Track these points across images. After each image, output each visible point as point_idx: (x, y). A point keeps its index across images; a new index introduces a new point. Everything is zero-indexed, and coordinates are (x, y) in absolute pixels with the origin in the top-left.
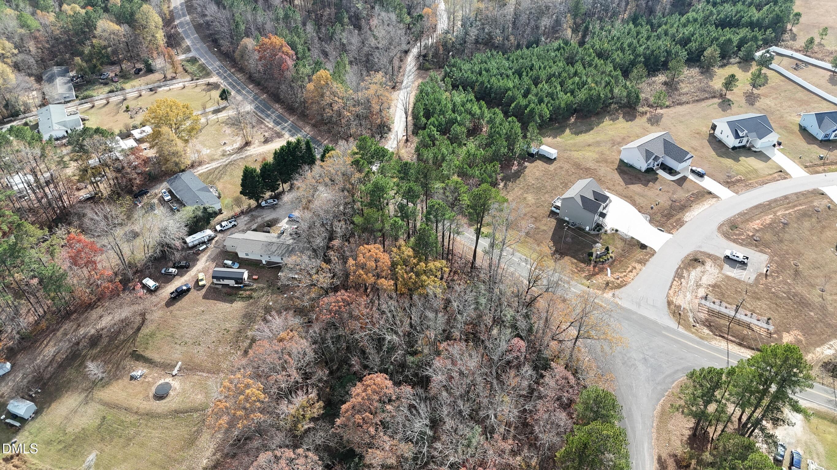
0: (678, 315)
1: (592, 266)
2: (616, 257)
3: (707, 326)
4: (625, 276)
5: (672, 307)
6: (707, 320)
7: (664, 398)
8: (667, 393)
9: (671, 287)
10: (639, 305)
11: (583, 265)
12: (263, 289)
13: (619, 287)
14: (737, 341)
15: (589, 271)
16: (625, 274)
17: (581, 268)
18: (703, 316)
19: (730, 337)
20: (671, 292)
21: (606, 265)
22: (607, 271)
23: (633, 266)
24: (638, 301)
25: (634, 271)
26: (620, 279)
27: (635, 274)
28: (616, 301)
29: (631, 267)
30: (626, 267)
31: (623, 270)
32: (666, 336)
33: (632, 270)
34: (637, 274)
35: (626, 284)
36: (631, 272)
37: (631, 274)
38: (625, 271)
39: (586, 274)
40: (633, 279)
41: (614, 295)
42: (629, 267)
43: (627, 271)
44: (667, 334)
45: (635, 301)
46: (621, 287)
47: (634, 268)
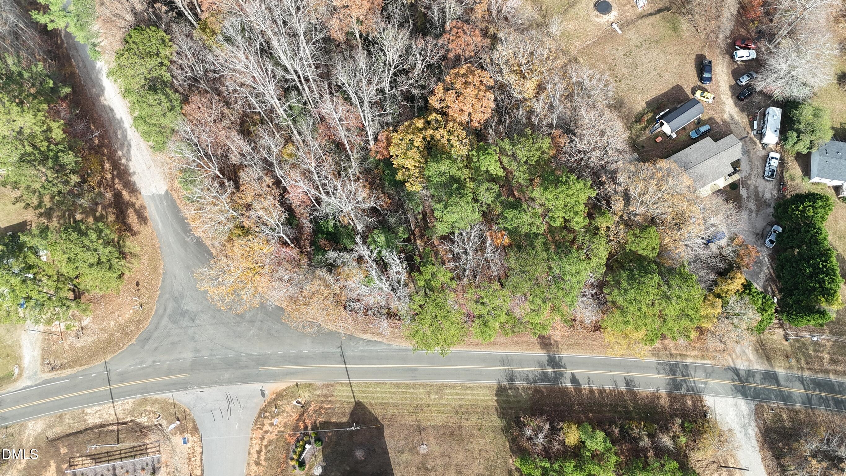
0: (180, 416)
1: (309, 426)
2: (288, 464)
3: (144, 428)
4: (262, 439)
5: (190, 426)
6: (146, 435)
7: (160, 285)
8: (158, 293)
9: (202, 460)
10: (229, 400)
11: (320, 419)
12: (638, 136)
13: (262, 414)
14: (105, 429)
15: (310, 416)
16: (265, 443)
17: (321, 414)
18: (151, 439)
19: (115, 428)
20: (198, 450)
21: (293, 441)
22: (288, 432)
23: (261, 465)
24: (232, 405)
25: (255, 456)
26: (267, 427)
27: (252, 451)
28: (258, 386)
29: (262, 462)
30: (269, 455)
31: (270, 448)
32: (182, 371)
33: (258, 457)
34: (249, 454)
35: (256, 424)
36: (259, 452)
37: (257, 448)
38: (266, 447)
39: (311, 409)
40: (251, 439)
41: (263, 395)
42: (265, 460)
43: (264, 450)
44: (182, 376)
45: (236, 402)
46: (260, 414)
47: (257, 463)
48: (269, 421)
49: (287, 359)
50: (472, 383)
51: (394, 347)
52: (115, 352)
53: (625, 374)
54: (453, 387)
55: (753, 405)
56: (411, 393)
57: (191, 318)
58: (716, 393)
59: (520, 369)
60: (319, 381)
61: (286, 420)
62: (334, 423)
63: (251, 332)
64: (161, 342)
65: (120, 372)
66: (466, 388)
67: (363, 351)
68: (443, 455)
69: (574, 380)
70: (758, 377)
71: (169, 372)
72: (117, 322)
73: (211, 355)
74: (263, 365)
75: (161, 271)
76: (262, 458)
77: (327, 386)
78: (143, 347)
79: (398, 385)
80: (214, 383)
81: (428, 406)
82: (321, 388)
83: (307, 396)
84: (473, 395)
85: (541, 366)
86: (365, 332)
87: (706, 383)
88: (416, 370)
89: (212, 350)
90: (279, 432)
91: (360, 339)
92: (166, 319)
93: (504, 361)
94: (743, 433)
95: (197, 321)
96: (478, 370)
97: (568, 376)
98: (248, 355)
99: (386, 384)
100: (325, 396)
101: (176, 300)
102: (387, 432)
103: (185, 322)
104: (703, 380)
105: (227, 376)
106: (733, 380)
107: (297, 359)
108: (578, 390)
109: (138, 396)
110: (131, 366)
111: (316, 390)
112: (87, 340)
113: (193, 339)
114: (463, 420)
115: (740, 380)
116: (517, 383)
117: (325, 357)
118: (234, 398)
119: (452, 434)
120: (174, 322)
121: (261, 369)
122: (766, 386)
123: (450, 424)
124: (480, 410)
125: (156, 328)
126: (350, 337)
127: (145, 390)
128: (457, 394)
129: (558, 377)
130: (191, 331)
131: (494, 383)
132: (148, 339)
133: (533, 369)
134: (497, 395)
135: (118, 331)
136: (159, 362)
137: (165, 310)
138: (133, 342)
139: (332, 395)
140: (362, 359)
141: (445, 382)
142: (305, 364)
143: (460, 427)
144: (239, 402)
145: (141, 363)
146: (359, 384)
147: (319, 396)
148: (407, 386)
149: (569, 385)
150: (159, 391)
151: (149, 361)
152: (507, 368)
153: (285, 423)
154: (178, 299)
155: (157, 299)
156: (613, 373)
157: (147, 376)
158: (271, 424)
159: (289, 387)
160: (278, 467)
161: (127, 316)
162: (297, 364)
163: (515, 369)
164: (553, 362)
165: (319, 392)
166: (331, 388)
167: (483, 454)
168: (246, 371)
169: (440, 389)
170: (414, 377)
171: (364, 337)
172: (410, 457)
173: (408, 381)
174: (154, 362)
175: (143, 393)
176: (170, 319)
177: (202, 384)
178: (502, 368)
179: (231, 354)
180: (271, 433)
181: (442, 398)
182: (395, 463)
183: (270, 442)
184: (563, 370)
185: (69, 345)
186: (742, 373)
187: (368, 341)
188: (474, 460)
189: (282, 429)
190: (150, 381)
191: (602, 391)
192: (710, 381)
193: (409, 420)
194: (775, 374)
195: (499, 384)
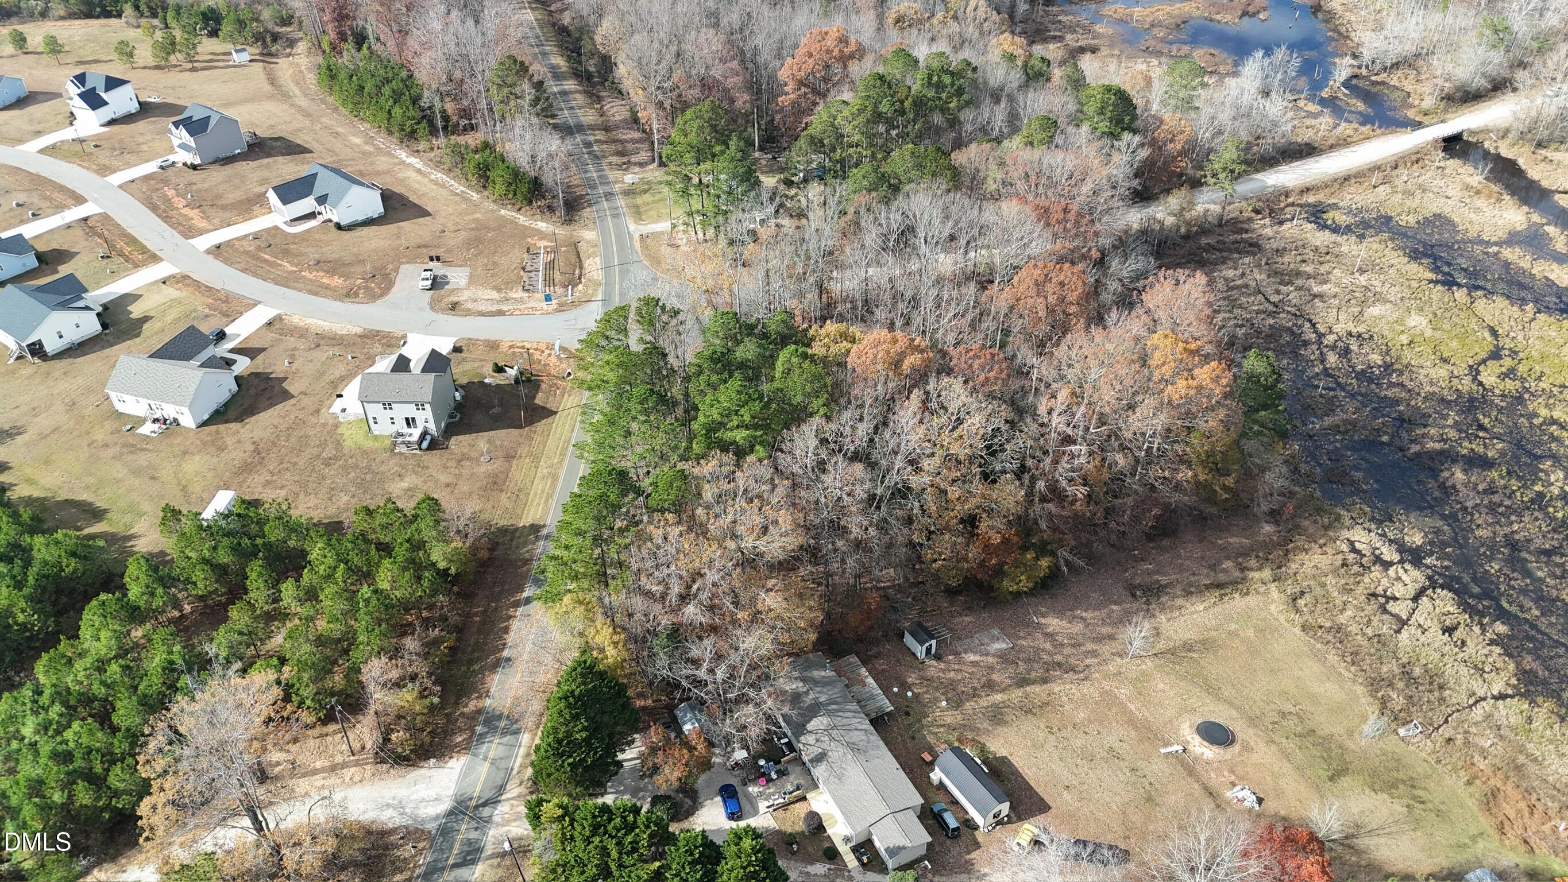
50: (552, 502)
53: (523, 656)
55: (432, 826)
58: (465, 774)
62: (535, 393)
68: (473, 475)
69: (529, 600)
70: (473, 835)
81: (536, 467)
84: (538, 505)
87: (485, 759)
94: (391, 801)
102: (515, 432)
104: (491, 755)
106: (479, 798)
108: (517, 604)
114: (509, 494)
115: (477, 807)
116: (542, 543)
119: (495, 483)
122: (457, 846)
123: (508, 483)
124: (519, 512)
131: (548, 524)
134: (532, 525)
141: (561, 480)
143: (502, 491)
149: (525, 595)
156: (529, 642)
172: (479, 448)
186: (486, 812)
191: (506, 630)
192: (487, 765)
193: (524, 450)
194: (474, 862)
195: (544, 526)
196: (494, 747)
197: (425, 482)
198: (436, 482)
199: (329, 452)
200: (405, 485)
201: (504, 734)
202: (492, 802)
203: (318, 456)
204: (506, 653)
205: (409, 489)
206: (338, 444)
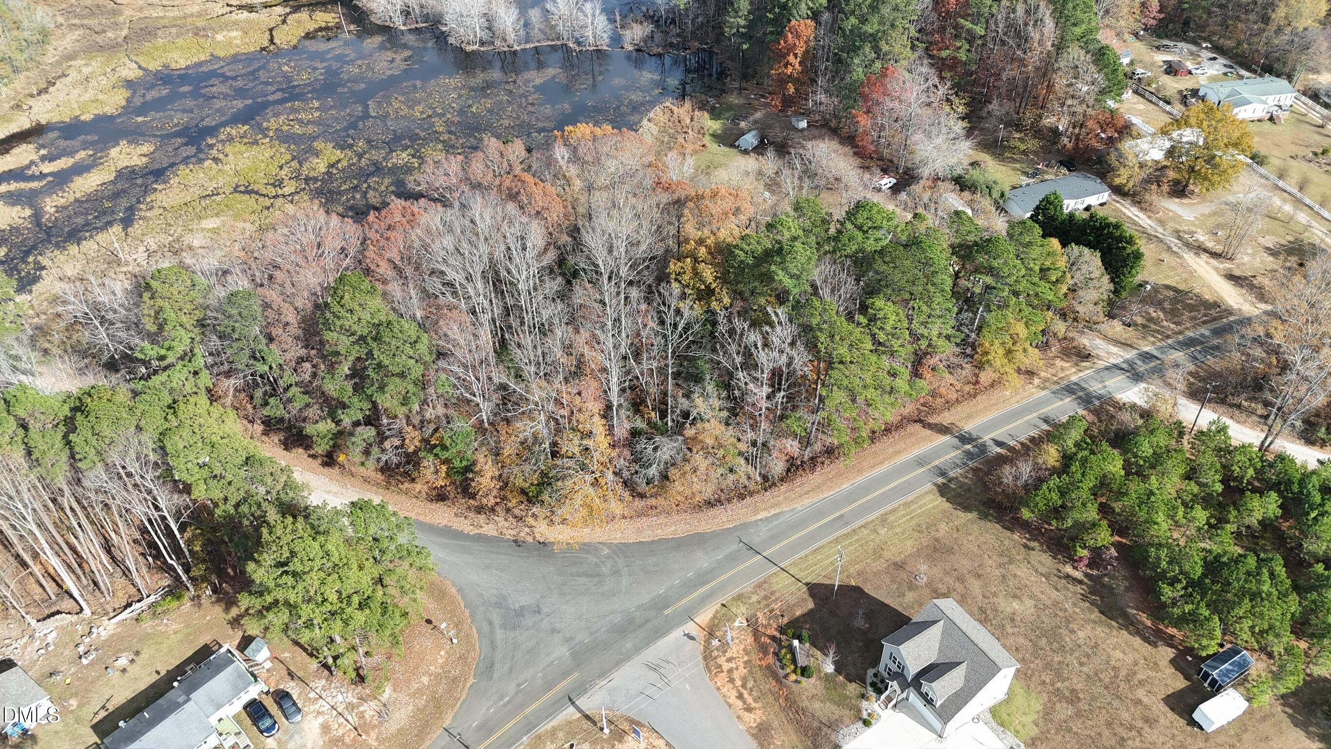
1: (778, 635)
2: (787, 684)
4: (732, 681)
7: (462, 605)
8: (467, 613)
10: (654, 668)
11: (783, 621)
13: (708, 657)
15: (767, 627)
16: (739, 683)
20: (660, 743)
21: (770, 659)
22: (755, 657)
23: (755, 709)
24: (662, 671)
25: (740, 704)
26: (726, 666)
27: (730, 701)
28: (677, 634)
29: (754, 705)
30: (755, 694)
31: (750, 684)
32: (565, 674)
33: (744, 702)
34: (730, 706)
35: (710, 671)
36: (740, 697)
37: (734, 693)
38: (744, 686)
39: (762, 620)
40: (718, 689)
41: (692, 638)
42: (755, 700)
43: (745, 692)
44: (570, 679)
45: (664, 665)
46: (705, 658)
47: (749, 709)
48: (723, 659)
49: (690, 586)
50: (910, 498)
51: (799, 508)
52: (453, 707)
53: (1035, 414)
54: (894, 511)
56: (857, 541)
57: (535, 612)
58: (1124, 390)
59: (942, 460)
60: (746, 587)
61: (742, 647)
62: (803, 616)
63: (624, 583)
64: (513, 657)
65: (477, 726)
66: (907, 505)
67: (770, 530)
68: (947, 573)
69: (999, 444)
70: (1139, 363)
71: (549, 685)
72: (430, 675)
73: (591, 634)
74: (667, 607)
75: (454, 590)
76: (750, 700)
77: (759, 586)
78: (491, 678)
79: (837, 540)
80: (618, 664)
81: (885, 542)
82: (755, 592)
83: (744, 611)
84: (920, 507)
85: (957, 448)
86: (756, 512)
87: (1105, 387)
88: (842, 516)
89: (588, 628)
90: (745, 663)
91: (756, 521)
92: (499, 634)
93: (920, 462)
95: (545, 610)
96: (904, 482)
97: (990, 443)
98: (638, 607)
99: (823, 547)
100: (766, 598)
101: (498, 605)
102: (868, 589)
103: (529, 620)
105: (629, 645)
106: (1123, 374)
107: (702, 579)
108: (1011, 450)
109: (525, 738)
110: (488, 709)
111: (750, 598)
112: (400, 718)
113: (554, 631)
114: (933, 533)
115: (1128, 371)
116: (952, 474)
117: (732, 560)
118: (659, 662)
119: (935, 550)
120: (514, 628)
121: (666, 612)
122: (1150, 365)
123: (925, 544)
124: (940, 516)
125: (494, 648)
126: (745, 526)
127: (529, 726)
128: (904, 516)
129: (983, 448)
130: (545, 624)
131: (929, 486)
132: (492, 665)
133: (953, 454)
134: (942, 496)
135: (439, 683)
136: (526, 681)
137: (490, 623)
138: (471, 681)
139: (773, 593)
140: (775, 538)
141: (882, 511)
142: (715, 578)
143: (936, 540)
144: (668, 662)
145: (502, 697)
146: (794, 564)
147: (759, 602)
148: (847, 535)
149: (999, 450)
150: (551, 714)
151: (511, 688)
152: (929, 467)
153: (744, 650)
154: (500, 603)
155: (469, 620)
156: (1025, 419)
157: (522, 707)
158: (729, 660)
159: (717, 612)
160: (777, 699)
161: (440, 661)
162: (706, 583)
163: (937, 463)
164: (964, 439)
165: (754, 598)
166: (766, 586)
167: (984, 547)
168: (649, 626)
169: (883, 520)
170: (846, 524)
171: (759, 517)
172: (915, 595)
173: (845, 530)
174: (519, 685)
175: (529, 731)
176: (505, 629)
177: (603, 675)
178: (923, 469)
179: (617, 619)
180: (737, 669)
181: (891, 528)
182: (905, 609)
183: (744, 681)
184: (980, 441)
185: (377, 739)
186: (1124, 366)
187: (767, 519)
188: (981, 556)
189: (746, 658)
190: (528, 710)
191: (1031, 440)
192: (1106, 383)
193: (879, 565)
194: (1147, 353)
195: (935, 484)
196: (1095, 387)
197: (995, 595)
198: (985, 586)
199: (1064, 711)
200: (1016, 605)
201: (1083, 389)
202: (1116, 367)
203: (1079, 714)
204: (1046, 427)
205: (1015, 597)
206: (1047, 713)
